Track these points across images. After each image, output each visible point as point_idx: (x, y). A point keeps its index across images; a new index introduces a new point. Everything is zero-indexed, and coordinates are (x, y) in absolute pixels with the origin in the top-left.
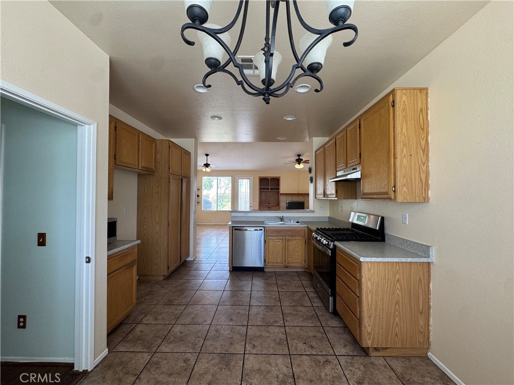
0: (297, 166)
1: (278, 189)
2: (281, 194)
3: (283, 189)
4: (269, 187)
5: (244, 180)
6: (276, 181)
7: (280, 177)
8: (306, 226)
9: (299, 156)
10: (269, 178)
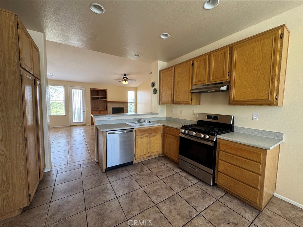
0: (124, 82)
1: (106, 98)
2: (108, 102)
3: (109, 99)
4: (99, 97)
5: (77, 90)
6: (105, 92)
7: (107, 90)
8: (162, 124)
9: (125, 75)
10: (99, 90)
